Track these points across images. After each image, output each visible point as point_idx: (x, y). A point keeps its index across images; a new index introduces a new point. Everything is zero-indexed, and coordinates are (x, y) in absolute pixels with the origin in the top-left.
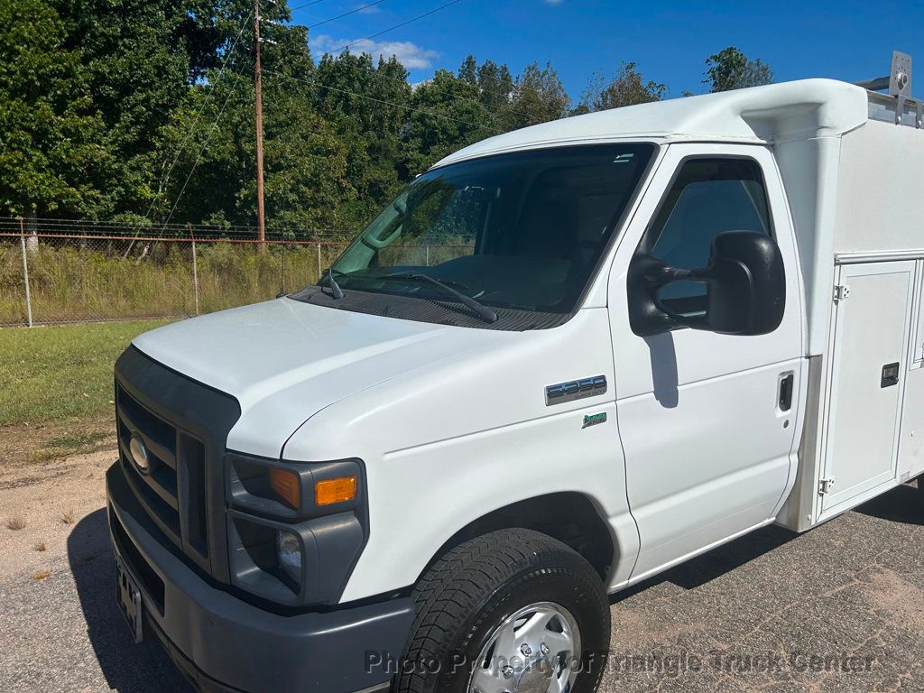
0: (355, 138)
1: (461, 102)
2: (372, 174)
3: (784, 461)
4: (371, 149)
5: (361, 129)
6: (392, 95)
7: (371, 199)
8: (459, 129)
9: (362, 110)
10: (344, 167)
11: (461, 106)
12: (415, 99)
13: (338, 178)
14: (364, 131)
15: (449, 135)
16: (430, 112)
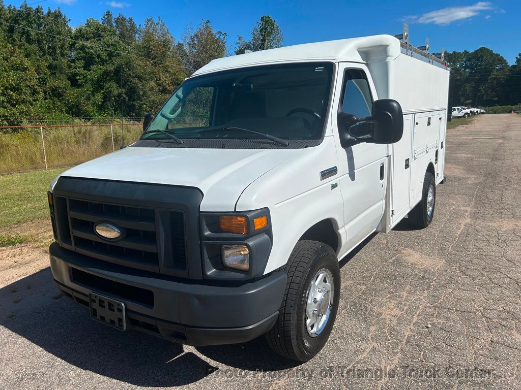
0: (38, 60)
1: (106, 39)
2: (52, 83)
3: (381, 203)
4: (50, 67)
5: (41, 54)
6: (59, 33)
7: (56, 99)
8: (108, 55)
9: (39, 42)
10: (36, 79)
11: (108, 41)
12: (75, 35)
13: (33, 86)
14: (44, 55)
15: (102, 59)
16: (88, 44)
